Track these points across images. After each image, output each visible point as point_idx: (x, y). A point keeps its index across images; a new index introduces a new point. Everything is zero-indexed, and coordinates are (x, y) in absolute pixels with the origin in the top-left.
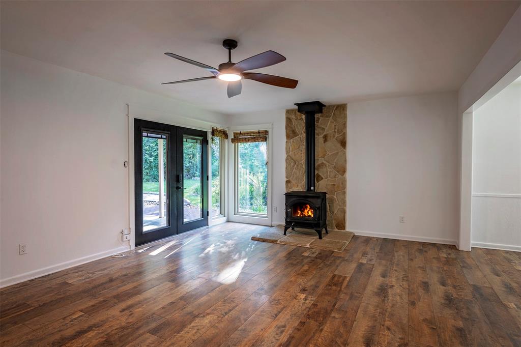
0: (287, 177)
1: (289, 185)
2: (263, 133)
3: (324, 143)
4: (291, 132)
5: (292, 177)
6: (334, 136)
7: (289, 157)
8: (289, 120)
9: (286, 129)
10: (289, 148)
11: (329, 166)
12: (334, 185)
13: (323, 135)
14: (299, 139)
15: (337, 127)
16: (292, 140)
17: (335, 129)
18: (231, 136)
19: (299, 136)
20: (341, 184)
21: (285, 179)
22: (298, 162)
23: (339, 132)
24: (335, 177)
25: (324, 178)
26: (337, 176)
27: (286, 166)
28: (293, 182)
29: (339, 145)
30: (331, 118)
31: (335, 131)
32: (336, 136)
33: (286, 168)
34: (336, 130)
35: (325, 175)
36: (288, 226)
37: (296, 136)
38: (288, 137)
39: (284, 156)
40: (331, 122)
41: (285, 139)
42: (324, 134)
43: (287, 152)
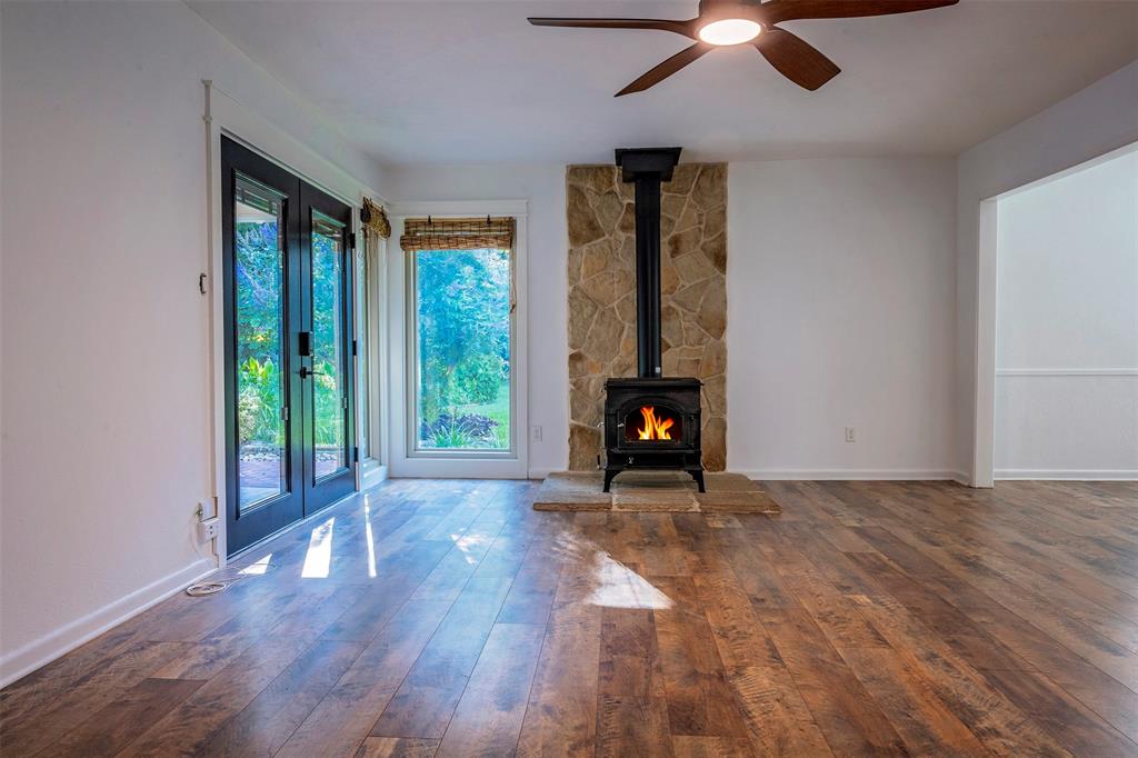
0: (573, 346)
1: (579, 365)
2: (501, 224)
3: (672, 257)
4: (584, 226)
5: (586, 345)
6: (698, 241)
7: (579, 294)
8: (576, 195)
9: (570, 216)
10: (579, 269)
11: (685, 315)
12: (698, 361)
13: (669, 237)
14: (606, 246)
15: (704, 218)
16: (585, 248)
17: (700, 223)
18: (398, 230)
19: (607, 236)
20: (715, 357)
21: (566, 352)
22: (603, 305)
23: (708, 231)
24: (700, 342)
25: (671, 344)
26: (705, 340)
27: (572, 315)
28: (591, 358)
29: (709, 264)
30: (690, 194)
31: (700, 229)
32: (703, 240)
33: (571, 321)
34: (702, 227)
35: (676, 337)
36: (614, 468)
37: (598, 237)
38: (575, 237)
39: (563, 289)
40: (690, 206)
41: (563, 242)
42: (672, 234)
43: (573, 279)
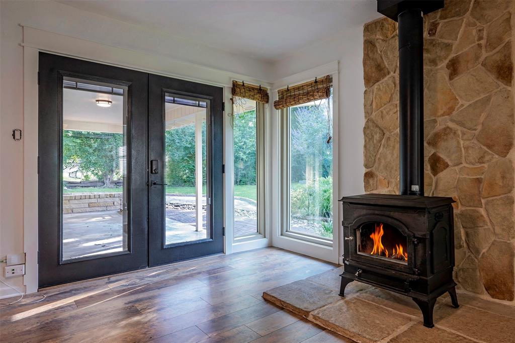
0: (366, 166)
1: (371, 182)
2: (322, 81)
3: (451, 79)
4: (374, 70)
5: (376, 165)
6: (477, 58)
7: (370, 124)
8: (369, 45)
9: (365, 64)
10: (371, 105)
11: (464, 134)
12: (479, 181)
13: (447, 61)
14: (390, 82)
15: (485, 33)
16: (376, 86)
17: (480, 38)
19: (392, 73)
20: (499, 175)
21: (364, 170)
22: (390, 131)
23: (491, 45)
24: (481, 160)
25: (449, 163)
26: (487, 158)
27: (365, 141)
28: (380, 175)
29: (491, 78)
30: (468, 13)
31: (480, 46)
32: (484, 54)
33: (365, 146)
34: (483, 42)
35: (453, 157)
36: (348, 276)
37: (384, 76)
38: (369, 80)
39: (362, 122)
40: (469, 25)
41: (361, 86)
42: (450, 57)
43: (367, 113)
